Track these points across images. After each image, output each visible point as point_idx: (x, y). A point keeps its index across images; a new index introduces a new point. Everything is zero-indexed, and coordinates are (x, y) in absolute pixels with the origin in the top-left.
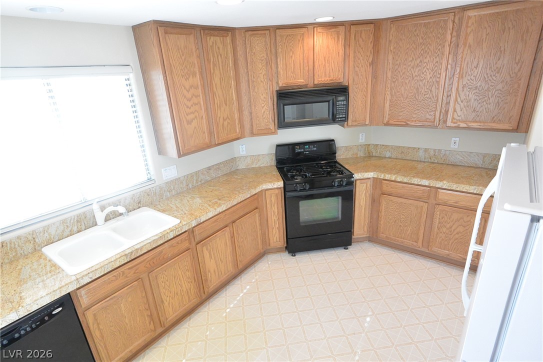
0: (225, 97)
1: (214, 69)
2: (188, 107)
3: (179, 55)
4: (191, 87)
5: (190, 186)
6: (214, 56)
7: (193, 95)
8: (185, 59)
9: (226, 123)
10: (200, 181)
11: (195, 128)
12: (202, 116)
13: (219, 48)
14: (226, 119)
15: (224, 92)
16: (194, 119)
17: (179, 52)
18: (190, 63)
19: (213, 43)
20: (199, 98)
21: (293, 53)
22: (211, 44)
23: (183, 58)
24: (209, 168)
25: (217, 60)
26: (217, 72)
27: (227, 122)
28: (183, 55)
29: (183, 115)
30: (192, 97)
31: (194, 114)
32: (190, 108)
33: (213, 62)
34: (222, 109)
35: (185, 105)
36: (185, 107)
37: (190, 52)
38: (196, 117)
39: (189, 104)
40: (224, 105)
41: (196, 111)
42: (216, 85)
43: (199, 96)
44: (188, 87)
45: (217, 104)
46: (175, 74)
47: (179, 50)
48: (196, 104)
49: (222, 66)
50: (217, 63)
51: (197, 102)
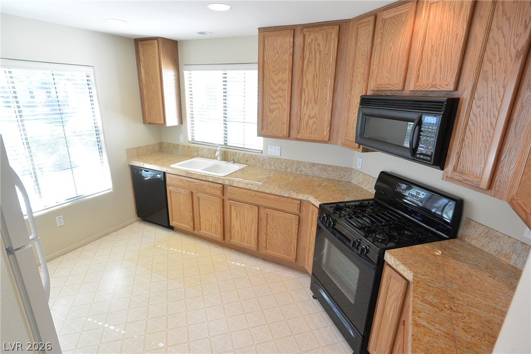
0: (316, 95)
1: (308, 66)
2: (272, 98)
3: (273, 54)
4: (279, 81)
5: (289, 170)
6: (310, 53)
7: (280, 88)
8: (279, 57)
9: (311, 122)
10: (300, 171)
11: (276, 117)
12: (285, 109)
13: (319, 45)
14: (313, 117)
15: (316, 90)
16: (276, 109)
17: (274, 52)
18: (283, 60)
19: (312, 40)
20: (285, 91)
21: (393, 43)
22: (309, 41)
23: (277, 56)
24: (313, 165)
25: (314, 57)
26: (311, 69)
27: (313, 120)
28: (277, 54)
29: (267, 103)
30: (279, 90)
31: (277, 104)
32: (274, 100)
33: (309, 58)
34: (310, 106)
35: (271, 95)
36: (270, 97)
37: (285, 50)
38: (279, 108)
39: (275, 96)
40: (313, 103)
41: (280, 102)
42: (307, 82)
43: (286, 90)
44: (276, 81)
45: (305, 100)
46: (267, 70)
47: (274, 49)
48: (281, 97)
49: (320, 63)
50: (314, 60)
51: (282, 95)
